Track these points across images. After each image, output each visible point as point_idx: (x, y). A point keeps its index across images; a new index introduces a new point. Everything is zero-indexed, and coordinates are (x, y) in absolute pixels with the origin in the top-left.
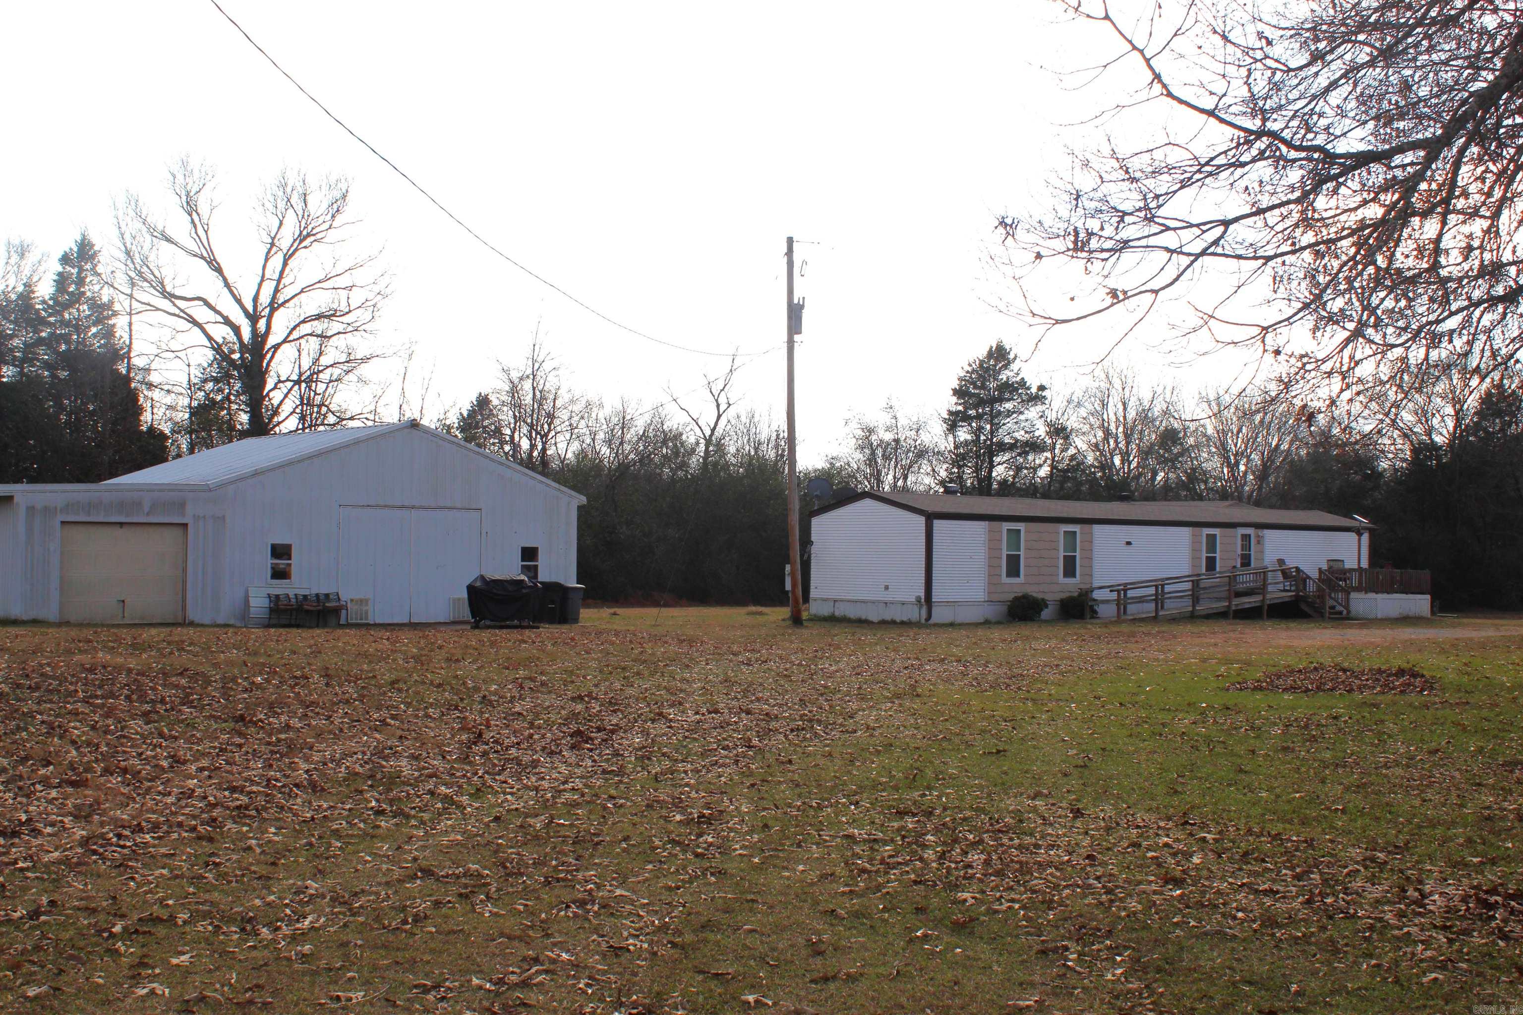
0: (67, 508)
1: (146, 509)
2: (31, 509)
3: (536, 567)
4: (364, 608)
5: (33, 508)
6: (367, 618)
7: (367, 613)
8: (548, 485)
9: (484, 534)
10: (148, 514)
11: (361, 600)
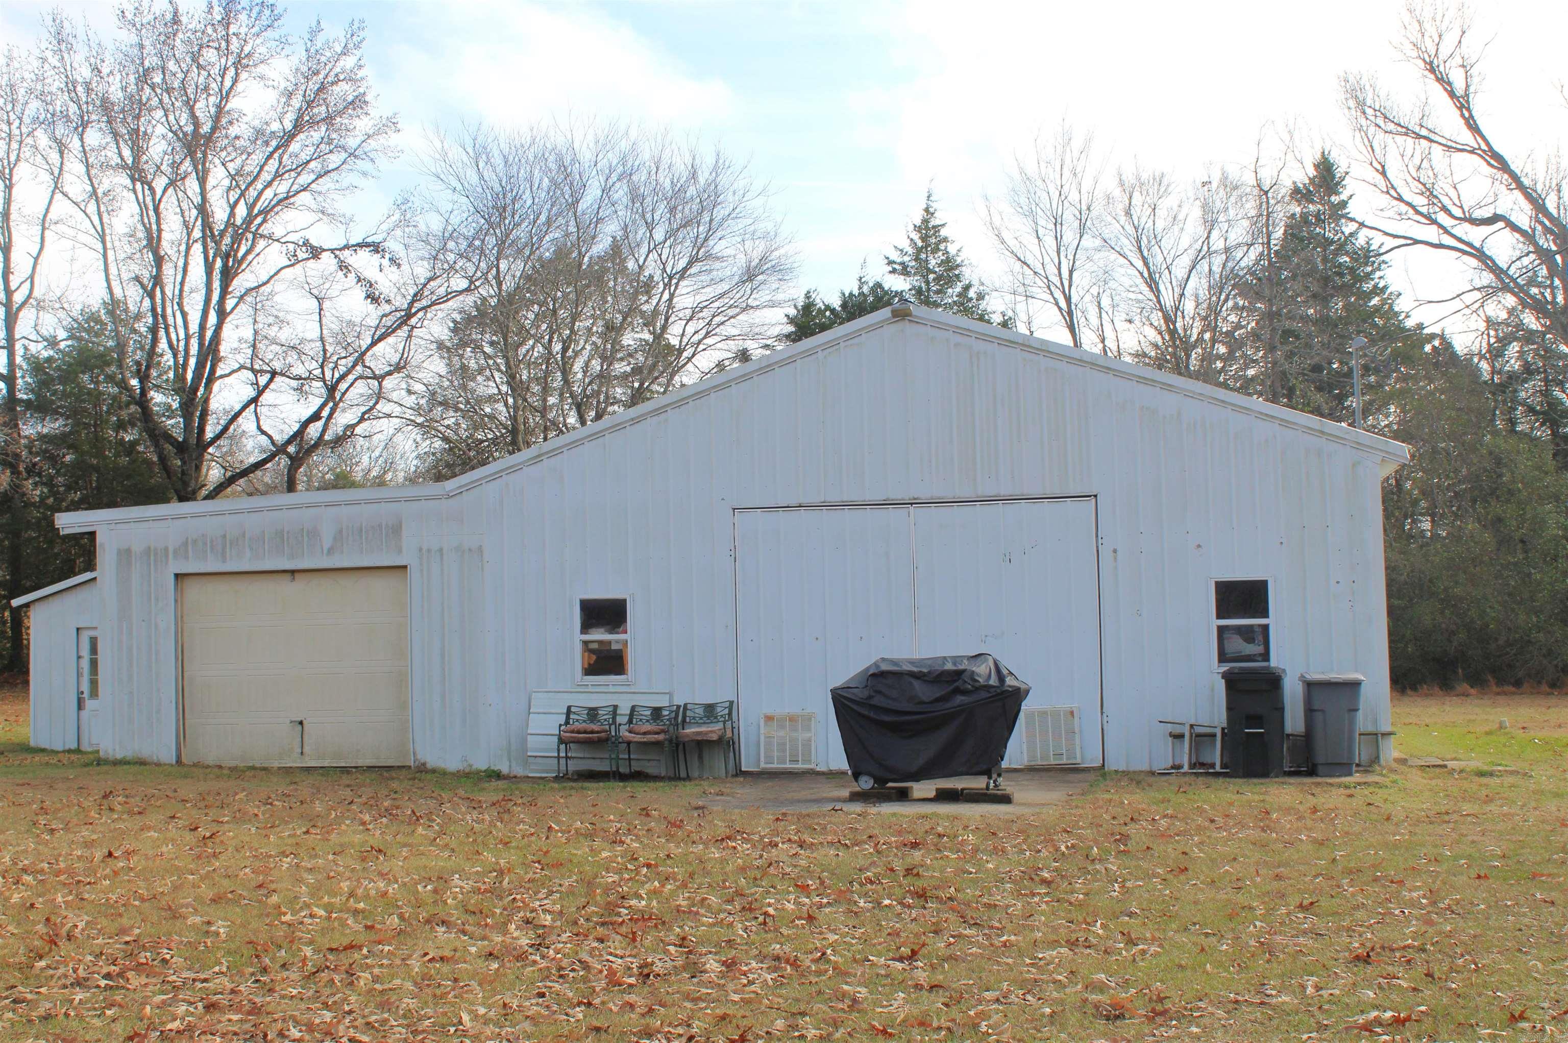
0: (182, 551)
1: (327, 542)
2: (125, 555)
3: (1266, 628)
4: (802, 736)
5: (129, 551)
6: (810, 762)
7: (807, 744)
8: (1285, 423)
9: (1105, 553)
10: (330, 551)
11: (792, 719)
